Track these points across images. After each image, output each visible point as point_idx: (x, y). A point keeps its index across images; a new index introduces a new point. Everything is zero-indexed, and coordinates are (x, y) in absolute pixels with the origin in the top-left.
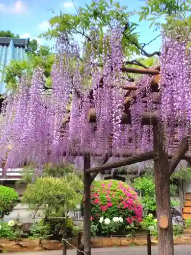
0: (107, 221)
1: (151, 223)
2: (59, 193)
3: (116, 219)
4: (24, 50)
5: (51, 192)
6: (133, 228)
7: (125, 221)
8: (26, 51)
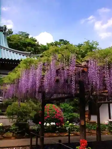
0: (48, 124)
1: (68, 126)
2: (25, 110)
3: (52, 123)
4: (2, 33)
5: (21, 110)
6: (60, 128)
7: (56, 124)
8: (4, 33)
